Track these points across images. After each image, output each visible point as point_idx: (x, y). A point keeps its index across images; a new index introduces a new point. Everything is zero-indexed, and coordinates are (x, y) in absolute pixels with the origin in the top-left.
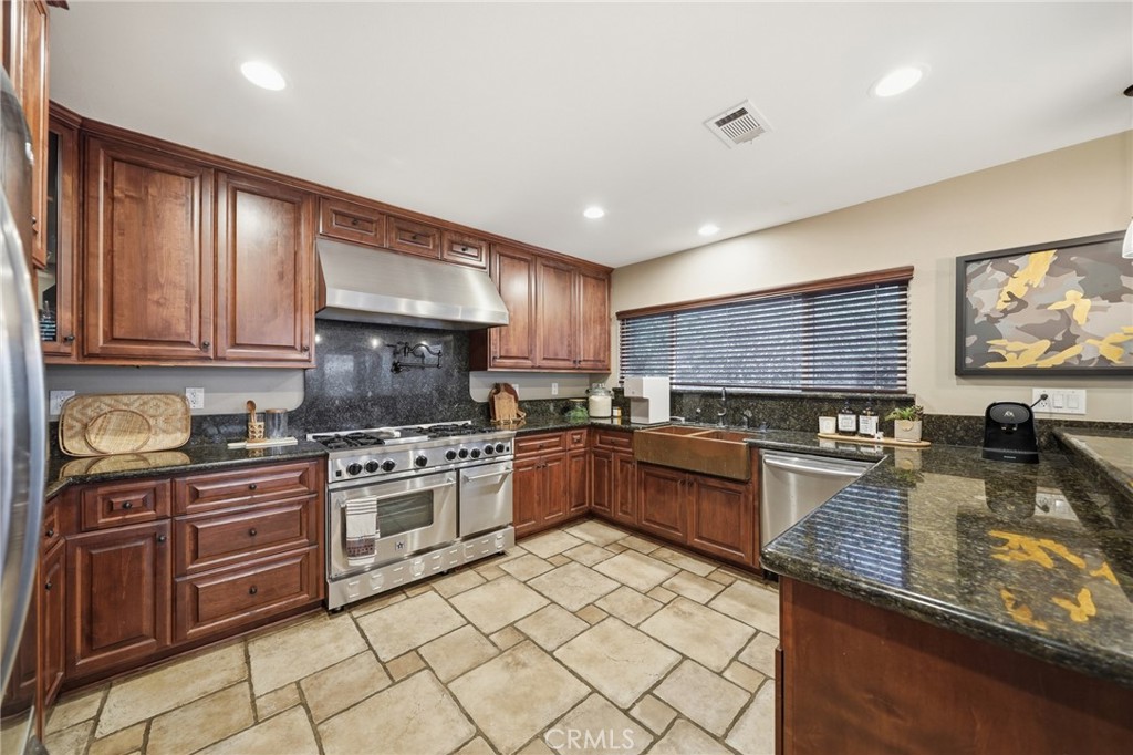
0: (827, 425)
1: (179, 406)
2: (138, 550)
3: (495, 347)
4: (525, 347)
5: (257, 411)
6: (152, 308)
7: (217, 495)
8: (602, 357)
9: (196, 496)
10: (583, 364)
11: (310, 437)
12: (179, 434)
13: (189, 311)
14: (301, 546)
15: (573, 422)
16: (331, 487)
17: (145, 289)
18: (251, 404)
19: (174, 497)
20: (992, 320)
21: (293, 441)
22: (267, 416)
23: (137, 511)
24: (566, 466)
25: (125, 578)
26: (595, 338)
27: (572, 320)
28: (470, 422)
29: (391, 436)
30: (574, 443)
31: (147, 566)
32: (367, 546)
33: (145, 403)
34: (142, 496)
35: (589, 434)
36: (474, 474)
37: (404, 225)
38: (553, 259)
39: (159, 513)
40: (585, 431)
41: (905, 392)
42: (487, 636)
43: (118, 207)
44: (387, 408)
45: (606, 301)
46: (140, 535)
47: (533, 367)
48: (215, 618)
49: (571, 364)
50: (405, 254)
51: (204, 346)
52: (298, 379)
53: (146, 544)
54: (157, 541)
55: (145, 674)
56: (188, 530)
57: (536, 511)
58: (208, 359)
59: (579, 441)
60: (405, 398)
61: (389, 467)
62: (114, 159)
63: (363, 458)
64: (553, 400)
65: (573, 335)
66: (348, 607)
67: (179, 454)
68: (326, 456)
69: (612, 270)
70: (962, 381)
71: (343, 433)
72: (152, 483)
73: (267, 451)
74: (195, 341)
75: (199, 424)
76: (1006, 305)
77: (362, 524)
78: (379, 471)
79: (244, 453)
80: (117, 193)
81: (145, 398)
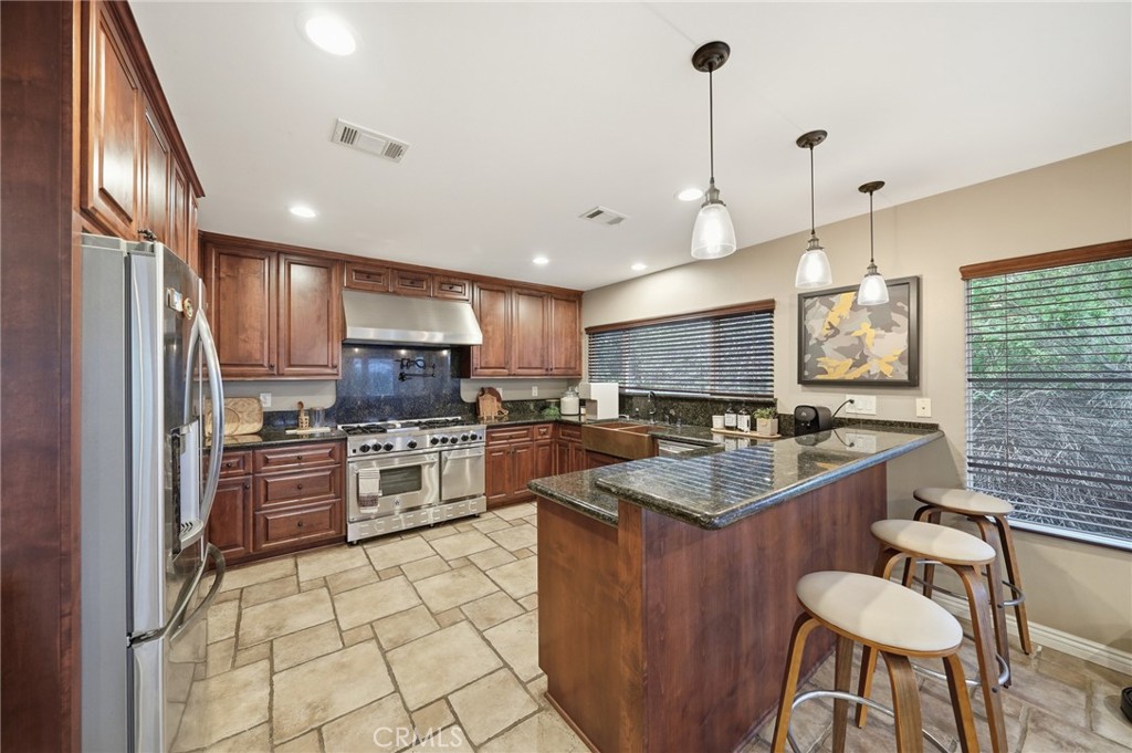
0: (718, 421)
1: (256, 405)
2: (235, 493)
3: (476, 360)
4: (502, 359)
5: (305, 408)
6: (242, 345)
7: (279, 462)
8: (573, 365)
9: (267, 462)
10: (555, 371)
11: (340, 427)
12: (256, 424)
13: (262, 345)
14: (330, 498)
15: (547, 418)
16: (349, 460)
17: (237, 333)
18: (301, 404)
19: (254, 462)
20: (820, 343)
21: (328, 429)
22: (311, 412)
23: (235, 468)
24: (532, 452)
25: (228, 508)
26: (566, 349)
27: (544, 335)
28: (460, 418)
29: (394, 427)
30: (540, 434)
31: (239, 503)
32: (373, 501)
33: (236, 403)
34: (236, 460)
35: (554, 429)
36: (453, 455)
37: (404, 274)
38: (527, 289)
39: (246, 470)
40: (551, 426)
41: (772, 396)
42: (447, 562)
43: (222, 283)
44: (396, 407)
45: (577, 318)
46: (235, 484)
47: (509, 375)
48: (277, 540)
49: (543, 372)
50: (405, 295)
51: (271, 367)
52: (332, 387)
53: (239, 489)
54: (245, 488)
55: (238, 568)
56: (262, 482)
57: (507, 486)
58: (273, 375)
59: (544, 434)
60: (408, 399)
61: (389, 448)
62: (220, 254)
63: (371, 440)
64: (532, 401)
65: (545, 348)
66: (361, 542)
67: (256, 436)
68: (346, 439)
69: (582, 293)
70: (805, 388)
71: (362, 425)
72: (242, 453)
73: (311, 435)
74: (266, 364)
75: (269, 418)
76: (827, 332)
77: (370, 485)
78: (382, 450)
79: (297, 436)
80: (222, 275)
81: (236, 400)
